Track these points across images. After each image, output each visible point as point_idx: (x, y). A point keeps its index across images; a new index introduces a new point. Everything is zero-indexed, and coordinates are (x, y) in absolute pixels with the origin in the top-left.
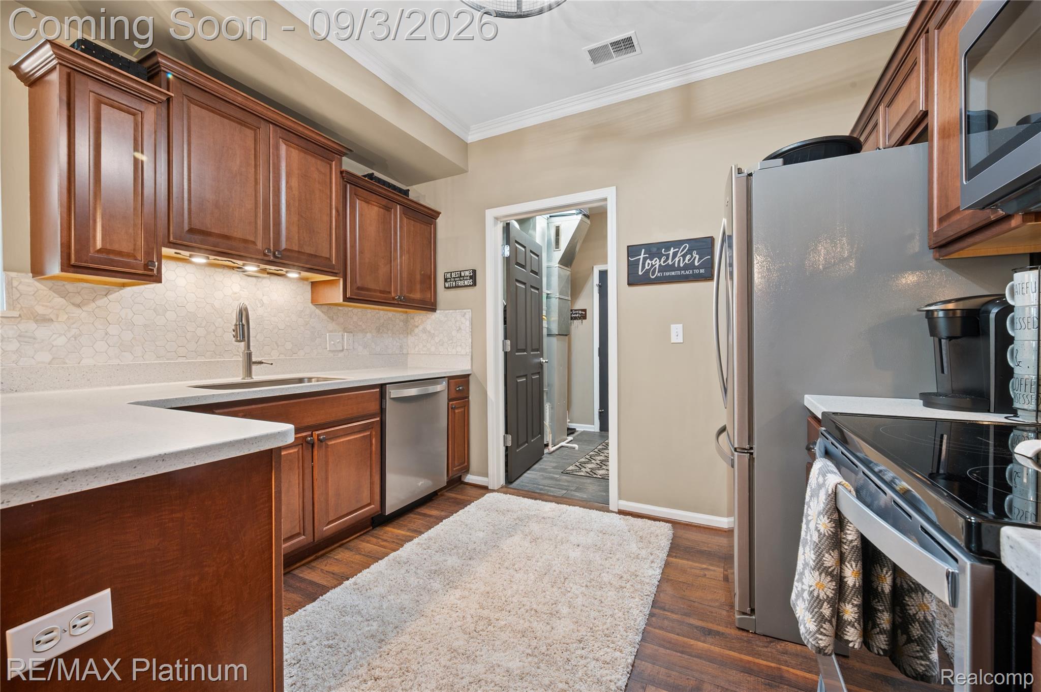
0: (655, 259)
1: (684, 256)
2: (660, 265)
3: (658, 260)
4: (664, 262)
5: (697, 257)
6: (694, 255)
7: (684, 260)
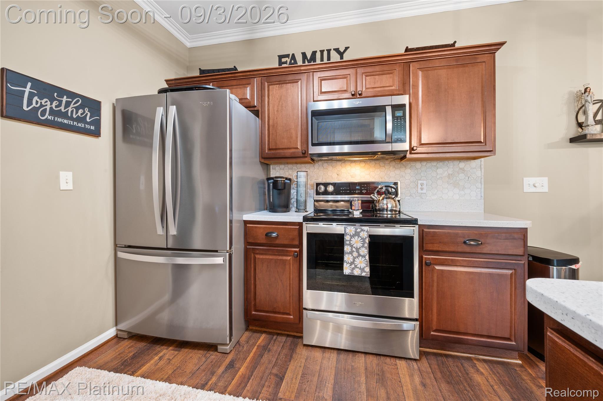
0: (45, 100)
1: (77, 109)
2: (51, 108)
3: (49, 103)
4: (56, 107)
5: (89, 114)
6: (87, 112)
7: (77, 113)
